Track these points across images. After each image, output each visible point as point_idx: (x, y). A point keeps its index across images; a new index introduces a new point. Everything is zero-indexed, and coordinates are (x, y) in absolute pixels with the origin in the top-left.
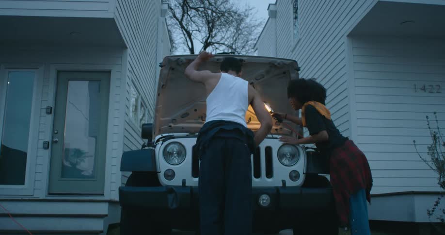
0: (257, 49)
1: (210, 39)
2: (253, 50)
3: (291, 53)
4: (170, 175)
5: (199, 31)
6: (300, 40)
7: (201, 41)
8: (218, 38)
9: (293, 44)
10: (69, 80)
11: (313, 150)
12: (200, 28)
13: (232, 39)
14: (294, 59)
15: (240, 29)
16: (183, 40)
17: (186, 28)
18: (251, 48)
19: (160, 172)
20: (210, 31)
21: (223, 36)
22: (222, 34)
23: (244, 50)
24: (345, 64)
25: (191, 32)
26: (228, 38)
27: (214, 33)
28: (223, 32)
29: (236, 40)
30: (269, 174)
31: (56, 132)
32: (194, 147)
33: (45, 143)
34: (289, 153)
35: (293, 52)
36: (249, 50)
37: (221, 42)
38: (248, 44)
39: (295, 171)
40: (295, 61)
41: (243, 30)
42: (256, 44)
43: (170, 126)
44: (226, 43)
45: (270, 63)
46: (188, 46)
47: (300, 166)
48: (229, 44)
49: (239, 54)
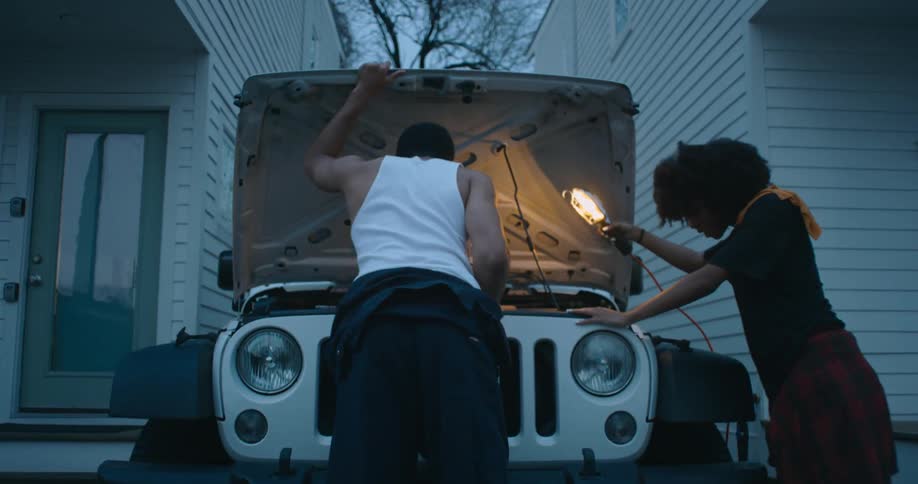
0: (533, 55)
1: (435, 31)
2: (525, 58)
3: (608, 64)
4: (253, 425)
5: (411, 17)
6: (630, 32)
7: (416, 38)
8: (451, 32)
9: (614, 42)
10: (68, 132)
11: (675, 347)
12: (412, 10)
13: (480, 35)
14: (621, 82)
15: (499, 13)
16: (378, 37)
17: (383, 11)
18: (521, 53)
19: (223, 419)
20: (434, 16)
21: (462, 27)
22: (460, 23)
23: (507, 58)
24: (743, 90)
25: (393, 19)
26: (473, 32)
27: (442, 22)
28: (461, 17)
29: (490, 36)
30: (547, 422)
31: (36, 259)
32: (324, 345)
33: (7, 287)
34: (607, 358)
35: (613, 60)
36: (517, 57)
37: (459, 41)
38: (514, 46)
39: (622, 415)
40: (624, 87)
41: (507, 14)
42: (530, 46)
43: (281, 265)
44: (469, 43)
45: (551, 92)
46: (389, 50)
47: (638, 397)
48: (475, 45)
49: (496, 66)
